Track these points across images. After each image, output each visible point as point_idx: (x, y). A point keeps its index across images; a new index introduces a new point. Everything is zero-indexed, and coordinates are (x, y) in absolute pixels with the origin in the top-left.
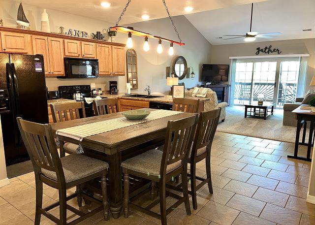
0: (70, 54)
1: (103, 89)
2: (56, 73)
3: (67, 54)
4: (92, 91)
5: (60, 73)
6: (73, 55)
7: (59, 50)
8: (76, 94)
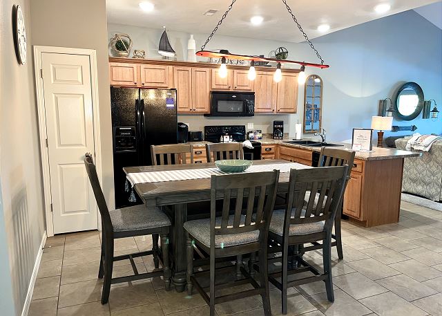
0: (218, 87)
1: (264, 131)
2: (199, 110)
3: (214, 87)
4: (248, 133)
5: (203, 110)
6: (222, 87)
7: (204, 82)
8: (225, 137)
